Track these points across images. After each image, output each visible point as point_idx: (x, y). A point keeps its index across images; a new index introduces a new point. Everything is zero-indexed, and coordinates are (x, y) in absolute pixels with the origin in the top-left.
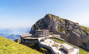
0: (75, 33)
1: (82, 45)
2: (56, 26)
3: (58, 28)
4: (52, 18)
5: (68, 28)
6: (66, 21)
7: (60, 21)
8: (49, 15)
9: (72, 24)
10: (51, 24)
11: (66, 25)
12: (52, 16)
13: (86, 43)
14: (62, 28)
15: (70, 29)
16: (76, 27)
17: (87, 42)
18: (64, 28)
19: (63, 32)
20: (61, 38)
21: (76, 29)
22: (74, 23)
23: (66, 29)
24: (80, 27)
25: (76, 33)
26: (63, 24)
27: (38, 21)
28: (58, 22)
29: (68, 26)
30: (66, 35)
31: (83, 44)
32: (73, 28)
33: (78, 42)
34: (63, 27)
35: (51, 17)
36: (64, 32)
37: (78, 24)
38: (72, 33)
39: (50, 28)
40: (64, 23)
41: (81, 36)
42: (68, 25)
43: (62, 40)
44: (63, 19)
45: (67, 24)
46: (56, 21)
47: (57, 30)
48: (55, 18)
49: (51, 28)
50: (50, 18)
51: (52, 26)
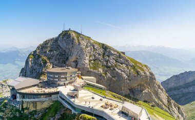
0: (119, 71)
1: (128, 91)
2: (87, 58)
3: (90, 61)
4: (78, 40)
5: (107, 61)
6: (105, 48)
7: (94, 48)
8: (70, 32)
9: (114, 54)
10: (76, 53)
11: (103, 57)
12: (79, 35)
13: (135, 89)
14: (97, 62)
15: (110, 63)
16: (121, 59)
17: (137, 87)
18: (101, 62)
19: (99, 69)
20: (97, 83)
21: (122, 64)
22: (118, 52)
23: (105, 63)
25: (122, 71)
26: (99, 54)
27: (42, 43)
28: (89, 48)
30: (104, 75)
31: (130, 90)
32: (116, 61)
33: (123, 88)
34: (100, 60)
35: (75, 38)
36: (101, 70)
37: (124, 53)
38: (114, 71)
39: (74, 61)
40: (101, 51)
41: (128, 77)
42: (109, 56)
43: (101, 88)
44: (99, 44)
45: (107, 54)
46: (87, 46)
47: (89, 66)
48: (83, 40)
49: (76, 62)
50: (73, 39)
51: (78, 57)
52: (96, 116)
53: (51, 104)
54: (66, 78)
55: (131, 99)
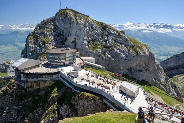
0: (118, 51)
1: (127, 71)
2: (85, 38)
3: (89, 42)
4: (76, 19)
5: (106, 41)
6: (104, 27)
7: (92, 27)
8: (67, 11)
9: (113, 34)
10: (74, 33)
11: (102, 36)
12: (76, 13)
13: (133, 69)
14: (95, 43)
15: (109, 44)
16: (121, 39)
17: (135, 67)
18: (99, 42)
19: (98, 49)
20: (95, 63)
21: (121, 44)
22: (117, 32)
23: (104, 43)
24: (126, 40)
25: (121, 52)
26: (98, 34)
28: (87, 28)
29: (106, 37)
30: (102, 55)
32: (115, 41)
33: (121, 68)
34: (98, 40)
35: (73, 17)
37: (123, 33)
38: (113, 51)
39: (72, 42)
40: (99, 31)
41: (127, 57)
45: (106, 33)
46: (85, 26)
47: (87, 47)
48: (81, 19)
49: (75, 42)
50: (71, 18)
51: (77, 38)
52: (95, 94)
53: (53, 83)
54: (65, 59)
55: (129, 79)
